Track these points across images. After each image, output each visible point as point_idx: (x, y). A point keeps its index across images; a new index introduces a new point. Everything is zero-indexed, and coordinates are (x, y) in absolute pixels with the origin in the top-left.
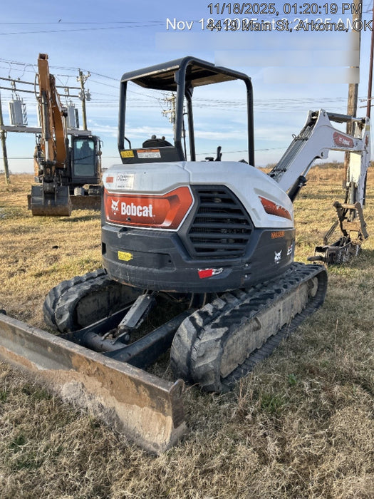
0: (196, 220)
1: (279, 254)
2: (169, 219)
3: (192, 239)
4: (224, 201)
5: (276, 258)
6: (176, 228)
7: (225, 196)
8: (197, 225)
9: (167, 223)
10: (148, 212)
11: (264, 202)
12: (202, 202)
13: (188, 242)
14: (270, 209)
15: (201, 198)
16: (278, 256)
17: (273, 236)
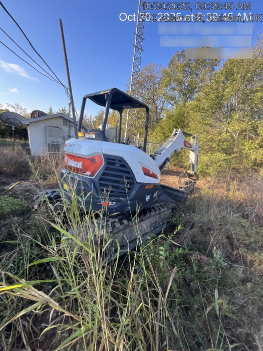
0: (104, 174)
1: (149, 196)
2: (90, 171)
3: (100, 184)
4: (121, 166)
5: (147, 199)
6: (93, 177)
7: (122, 163)
8: (104, 177)
9: (88, 173)
10: (79, 165)
11: (144, 169)
12: (108, 164)
13: (98, 185)
14: (147, 173)
15: (108, 162)
16: (148, 198)
17: (147, 187)
